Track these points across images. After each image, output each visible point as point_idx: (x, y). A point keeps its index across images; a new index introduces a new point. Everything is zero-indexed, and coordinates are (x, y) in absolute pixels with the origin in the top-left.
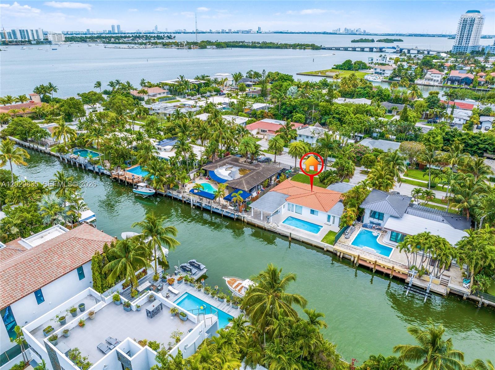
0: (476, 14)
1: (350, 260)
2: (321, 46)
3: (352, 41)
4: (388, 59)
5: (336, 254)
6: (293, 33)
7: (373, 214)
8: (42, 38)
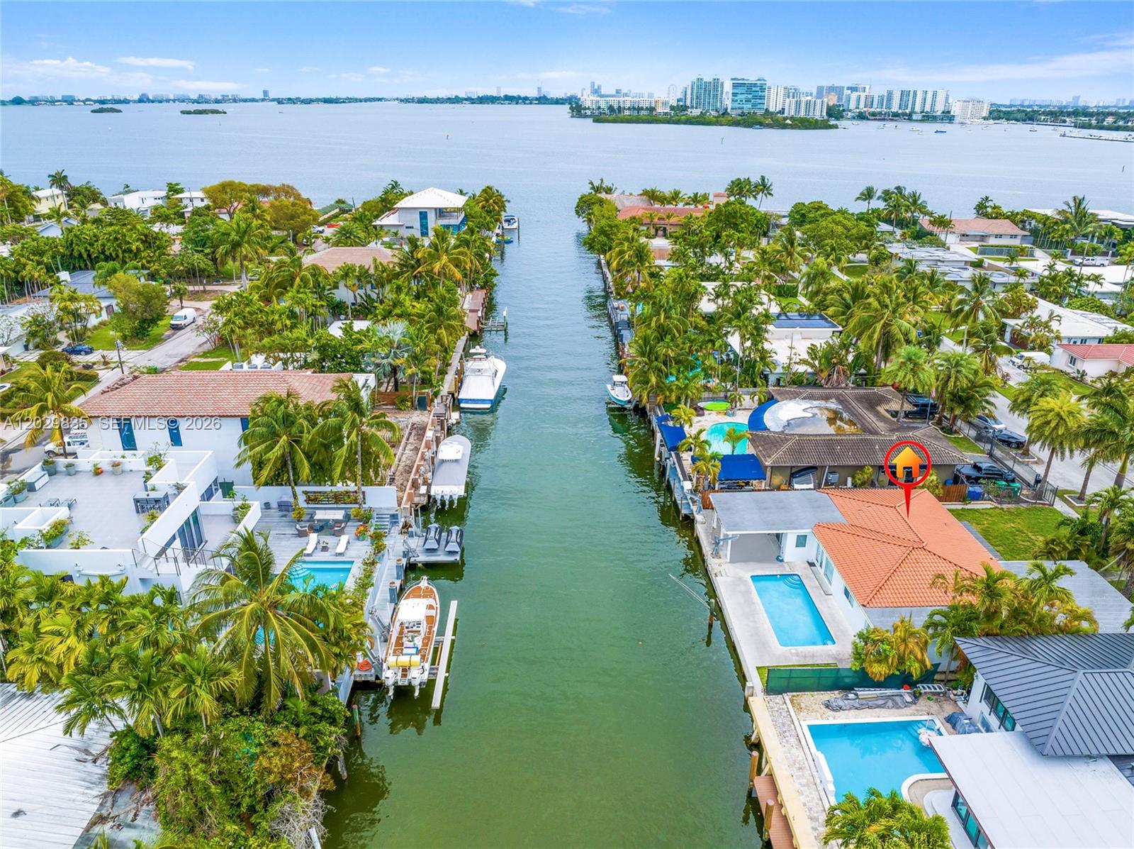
8: (939, 109)
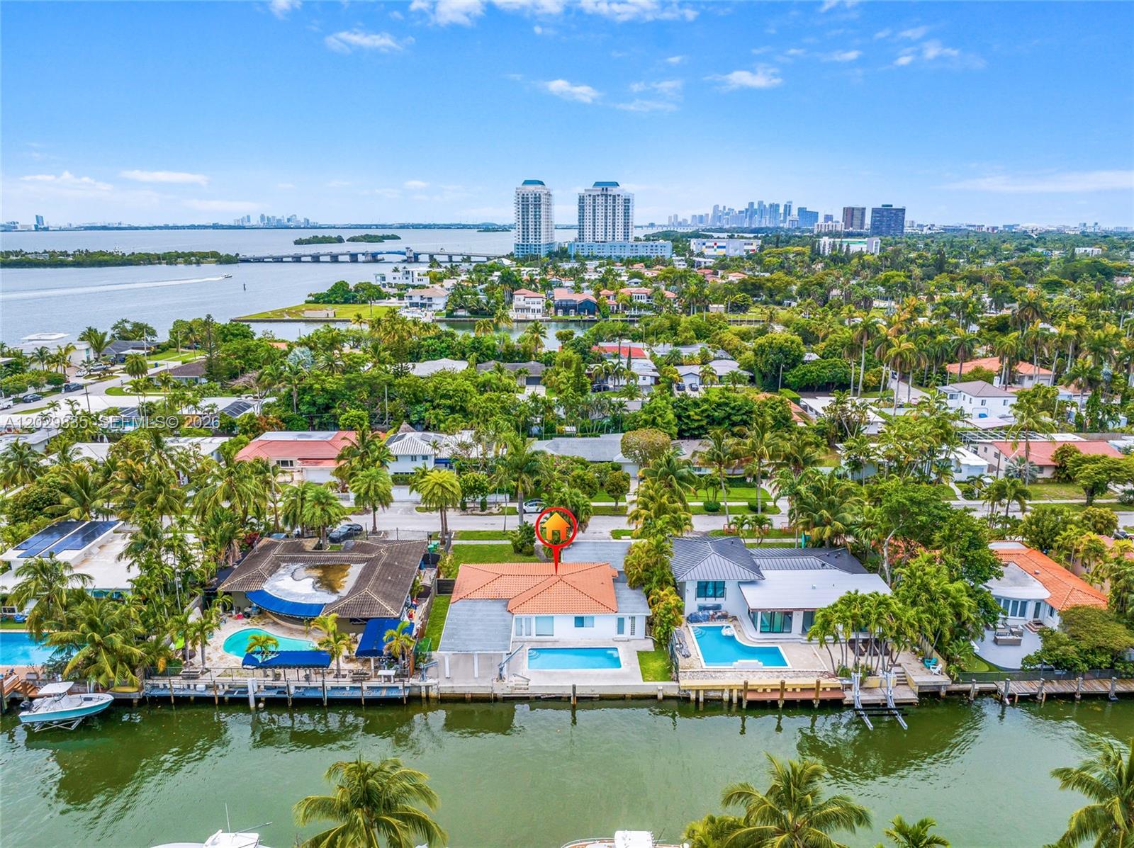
0: (540, 186)
1: (721, 700)
2: (237, 255)
3: (298, 242)
4: (416, 275)
5: (687, 699)
6: (136, 228)
7: (703, 589)
